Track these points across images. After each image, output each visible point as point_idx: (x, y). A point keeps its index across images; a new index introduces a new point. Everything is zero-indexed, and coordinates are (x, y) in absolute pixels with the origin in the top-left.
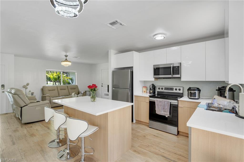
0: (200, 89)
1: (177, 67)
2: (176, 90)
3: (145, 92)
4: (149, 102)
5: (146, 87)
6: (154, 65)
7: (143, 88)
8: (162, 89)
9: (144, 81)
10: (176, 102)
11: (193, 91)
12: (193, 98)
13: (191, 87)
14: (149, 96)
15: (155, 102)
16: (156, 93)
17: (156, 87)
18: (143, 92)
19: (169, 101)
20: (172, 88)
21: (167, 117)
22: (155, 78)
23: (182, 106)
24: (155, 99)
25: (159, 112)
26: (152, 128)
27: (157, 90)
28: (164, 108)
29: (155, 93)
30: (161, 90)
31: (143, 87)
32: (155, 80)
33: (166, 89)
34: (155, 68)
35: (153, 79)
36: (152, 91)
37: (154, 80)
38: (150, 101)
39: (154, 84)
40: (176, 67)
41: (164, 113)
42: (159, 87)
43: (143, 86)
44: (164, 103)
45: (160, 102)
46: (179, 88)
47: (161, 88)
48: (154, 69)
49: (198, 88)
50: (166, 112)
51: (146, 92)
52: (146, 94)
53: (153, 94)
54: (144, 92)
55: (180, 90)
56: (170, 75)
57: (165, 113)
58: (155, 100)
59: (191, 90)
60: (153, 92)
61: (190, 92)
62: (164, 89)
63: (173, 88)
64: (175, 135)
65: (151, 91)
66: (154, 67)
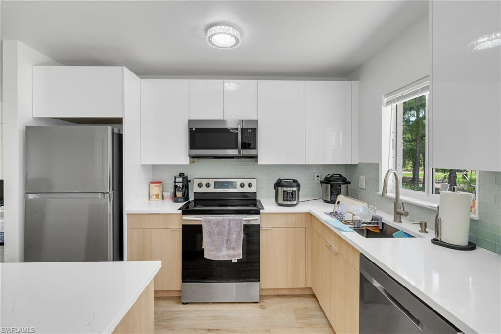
0: (299, 182)
1: (251, 131)
2: (242, 185)
3: (157, 196)
4: (181, 227)
5: (161, 183)
6: (190, 121)
7: (152, 185)
8: (208, 185)
9: (153, 165)
10: (258, 218)
11: (289, 189)
12: (289, 203)
13: (281, 178)
14: (180, 211)
15: (201, 226)
16: (191, 198)
17: (190, 181)
18: (150, 197)
19: (241, 218)
20: (234, 182)
21: (237, 261)
22: (193, 157)
23: (269, 226)
24: (201, 219)
25: (215, 253)
26: (190, 303)
27: (194, 189)
28: (227, 240)
29: (189, 199)
30: (204, 189)
31: (151, 183)
32: (191, 162)
33: (218, 185)
34: (194, 129)
35: (186, 160)
36: (182, 193)
37: (188, 163)
38: (183, 226)
39: (184, 174)
40: (249, 131)
41: (228, 252)
42: (199, 181)
43: (151, 181)
44: (229, 225)
45: (218, 223)
46: (249, 181)
47: (204, 182)
48: (191, 131)
49: (295, 181)
50: (234, 249)
51: (160, 196)
52: (162, 201)
53: (185, 201)
54: (154, 197)
55: (250, 185)
56: (234, 150)
57: (231, 252)
58: (201, 221)
59: (283, 186)
60: (184, 195)
61: (284, 191)
62: (212, 185)
63: (236, 182)
64: (255, 302)
65: (179, 194)
66: (189, 127)
